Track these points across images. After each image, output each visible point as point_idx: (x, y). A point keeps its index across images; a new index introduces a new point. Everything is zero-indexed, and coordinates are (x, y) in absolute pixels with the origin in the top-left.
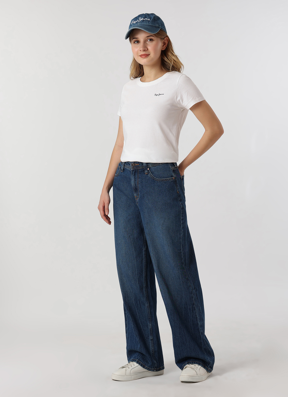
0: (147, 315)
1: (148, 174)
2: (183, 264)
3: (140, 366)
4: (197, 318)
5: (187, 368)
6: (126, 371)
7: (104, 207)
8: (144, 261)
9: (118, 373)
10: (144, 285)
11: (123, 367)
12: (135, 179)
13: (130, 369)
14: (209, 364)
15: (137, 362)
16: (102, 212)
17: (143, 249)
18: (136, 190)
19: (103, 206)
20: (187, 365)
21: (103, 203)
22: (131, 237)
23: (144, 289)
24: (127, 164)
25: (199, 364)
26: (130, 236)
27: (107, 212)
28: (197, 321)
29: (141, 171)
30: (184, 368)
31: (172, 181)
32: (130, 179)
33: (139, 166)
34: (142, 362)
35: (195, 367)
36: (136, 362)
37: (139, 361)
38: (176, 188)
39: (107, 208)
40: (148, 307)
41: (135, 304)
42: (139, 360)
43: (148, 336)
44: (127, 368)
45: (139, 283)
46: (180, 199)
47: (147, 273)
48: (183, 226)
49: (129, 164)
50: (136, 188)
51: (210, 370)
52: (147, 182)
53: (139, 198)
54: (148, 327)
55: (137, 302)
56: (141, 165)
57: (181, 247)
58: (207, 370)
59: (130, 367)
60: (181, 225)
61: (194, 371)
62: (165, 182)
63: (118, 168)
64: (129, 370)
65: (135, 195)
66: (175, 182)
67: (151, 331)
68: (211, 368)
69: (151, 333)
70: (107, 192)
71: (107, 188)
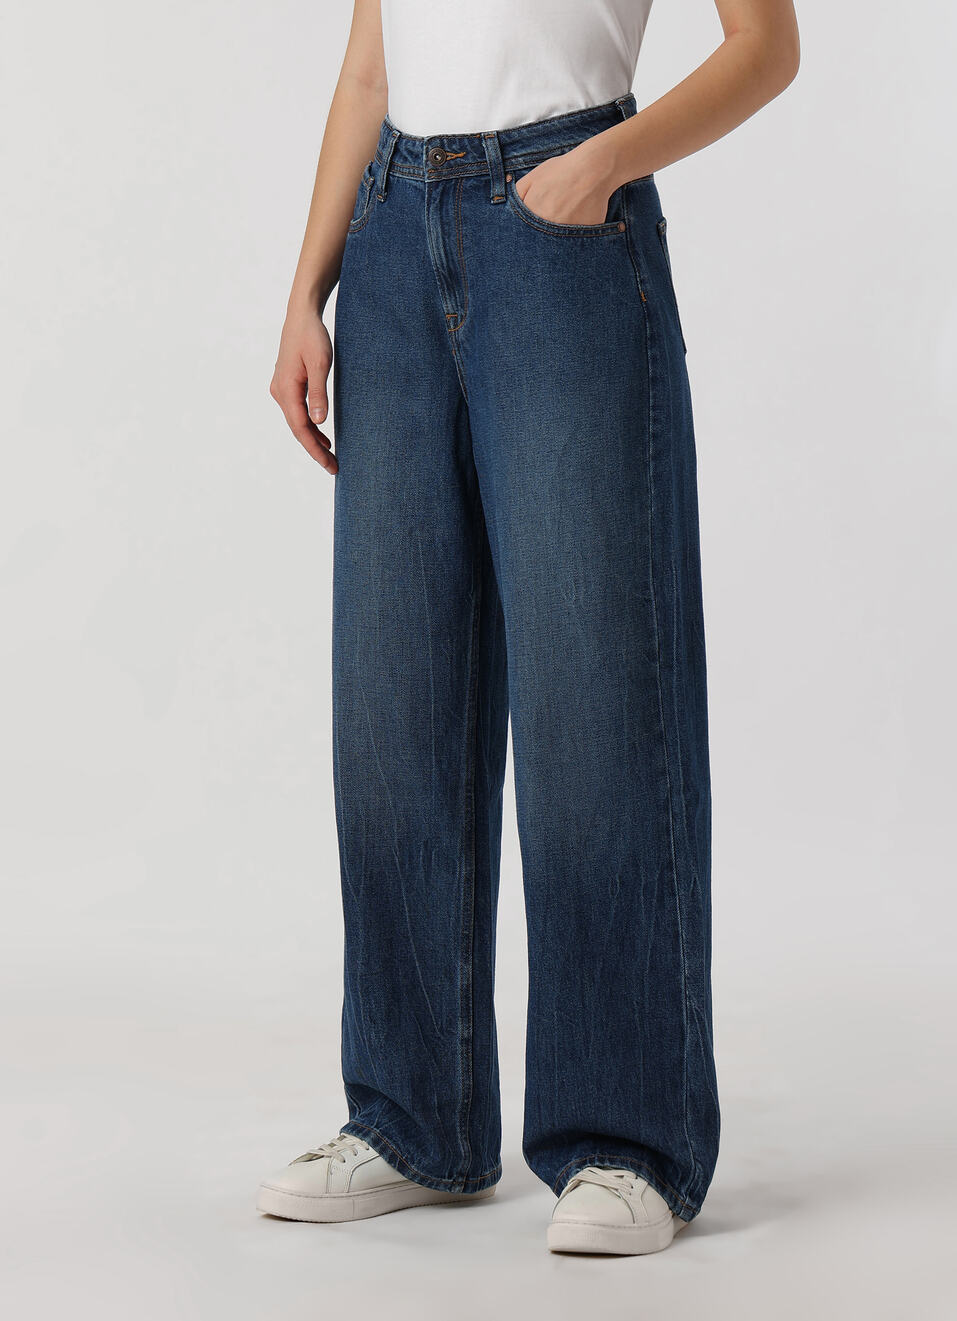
0: (457, 920)
1: (505, 203)
2: (654, 660)
3: (381, 1163)
4: (677, 935)
5: (583, 1186)
6: (329, 1172)
7: (304, 386)
8: (469, 658)
9: (287, 1186)
10: (464, 775)
11: (311, 1157)
12: (442, 228)
13: (348, 1167)
14: (683, 1181)
15: (375, 1144)
16: (295, 410)
17: (469, 600)
18: (452, 279)
19: (300, 379)
20: (586, 1173)
21: (300, 366)
22: (418, 533)
23: (462, 794)
24: (406, 159)
25: (638, 1171)
26: (411, 530)
27: (317, 410)
28: (676, 950)
29: (475, 188)
30: (570, 1185)
31: (614, 242)
32: (420, 231)
33: (463, 164)
34: (397, 1145)
35: (620, 1181)
36: (368, 1139)
37: (385, 1139)
38: (633, 274)
39: (321, 387)
40: (468, 880)
41: (402, 864)
42: (384, 1133)
43: (451, 1023)
44: (336, 1162)
45: (439, 762)
46: (651, 328)
47: (478, 718)
48: (655, 467)
49: (417, 157)
50: (450, 270)
51: (688, 1207)
52: (501, 238)
53: (466, 321)
54: (452, 981)
55: (411, 857)
56: (474, 158)
57: (647, 575)
58: (676, 1202)
59: (348, 1154)
60: (647, 465)
61: (620, 1203)
62: (582, 245)
63: (362, 188)
64: (342, 1172)
65: (447, 306)
66: (628, 245)
67: (467, 997)
68: (693, 1199)
69: (468, 1009)
70: (315, 313)
71: (316, 295)
